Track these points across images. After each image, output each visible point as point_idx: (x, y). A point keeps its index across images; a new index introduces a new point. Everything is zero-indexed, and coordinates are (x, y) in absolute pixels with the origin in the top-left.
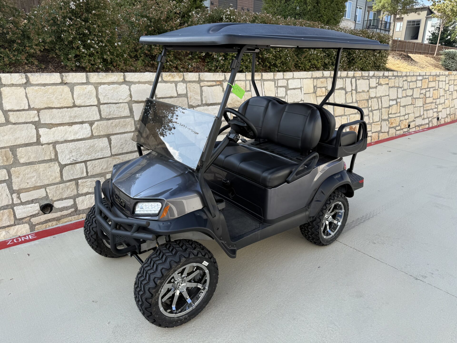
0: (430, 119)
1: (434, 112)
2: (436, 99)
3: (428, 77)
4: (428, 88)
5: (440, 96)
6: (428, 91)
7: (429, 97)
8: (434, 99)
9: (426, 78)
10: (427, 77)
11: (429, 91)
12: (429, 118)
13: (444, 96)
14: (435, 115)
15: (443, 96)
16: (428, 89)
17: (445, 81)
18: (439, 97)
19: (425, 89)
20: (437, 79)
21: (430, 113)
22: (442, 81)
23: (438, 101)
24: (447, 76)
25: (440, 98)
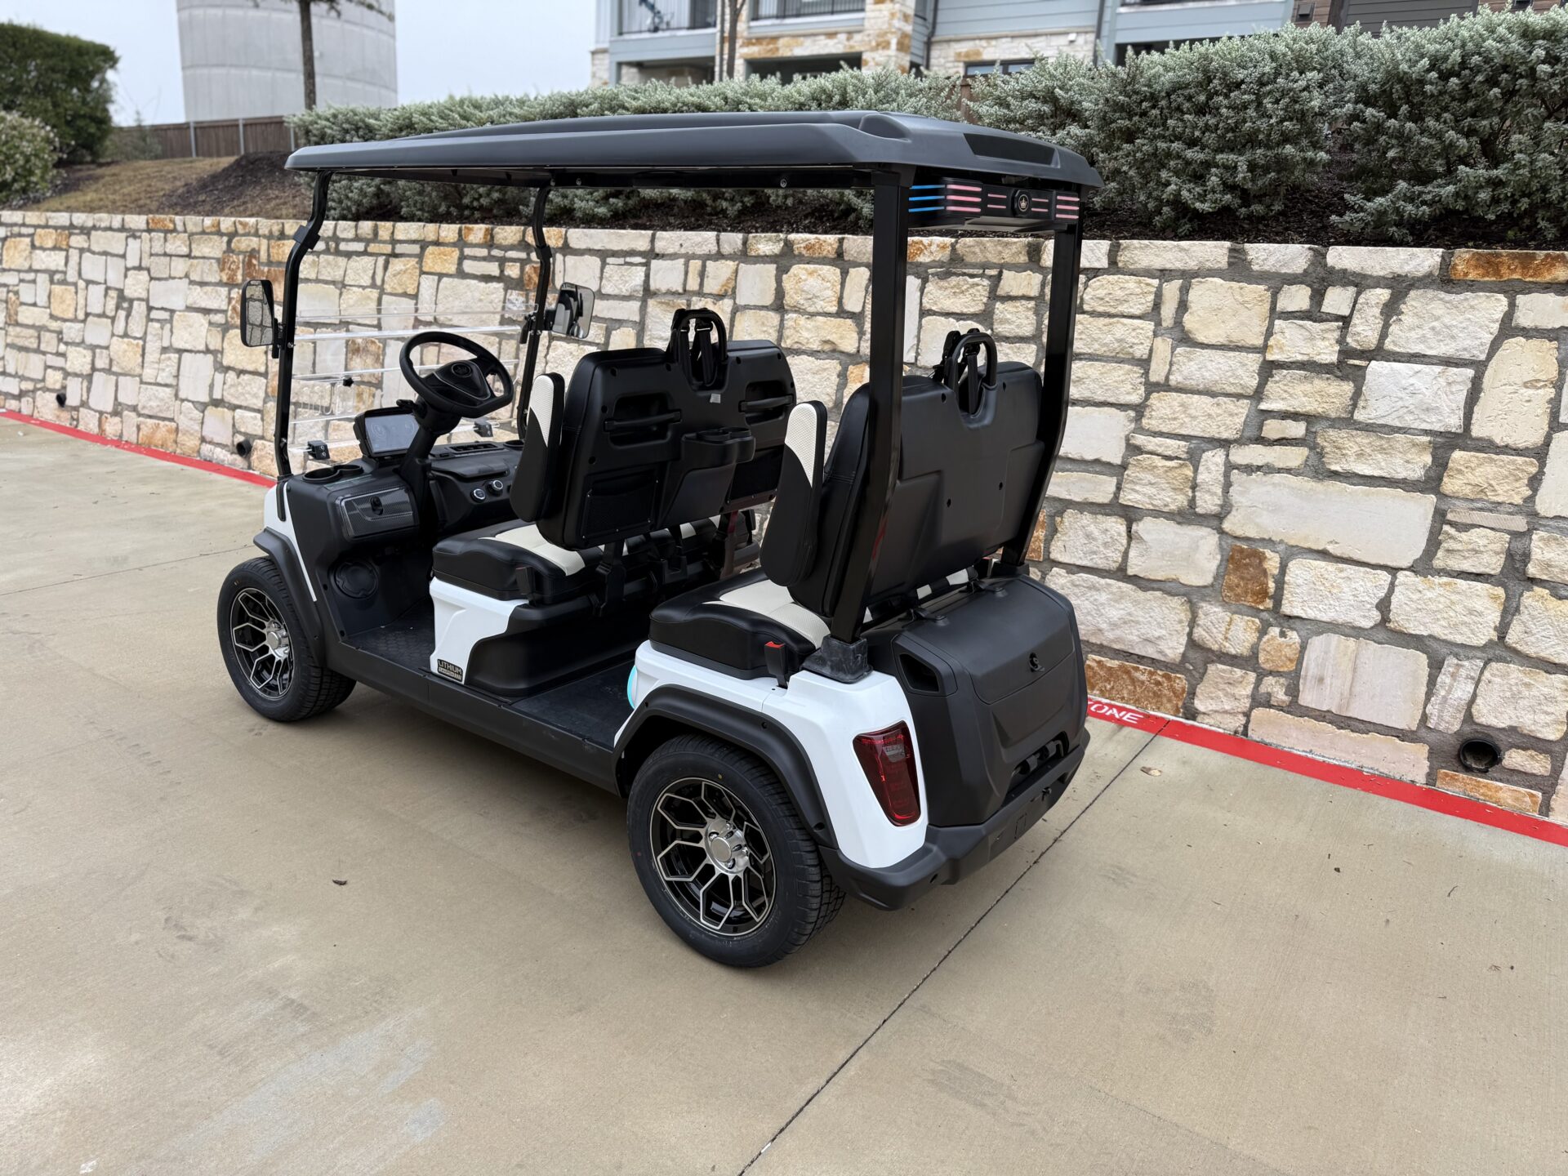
0: (28, 386)
1: (47, 367)
2: (65, 320)
3: (31, 230)
4: (30, 270)
5: (87, 315)
6: (29, 282)
7: (34, 305)
8: (52, 317)
9: (20, 235)
10: (24, 230)
11: (34, 281)
12: (23, 378)
13: (113, 319)
14: (54, 379)
15: (103, 315)
16: (31, 276)
17: (124, 256)
18: (81, 316)
19: (19, 271)
20: (78, 241)
21: (33, 366)
22: (105, 253)
23: (72, 331)
24: (135, 237)
25: (84, 321)
